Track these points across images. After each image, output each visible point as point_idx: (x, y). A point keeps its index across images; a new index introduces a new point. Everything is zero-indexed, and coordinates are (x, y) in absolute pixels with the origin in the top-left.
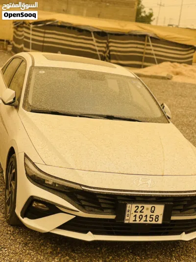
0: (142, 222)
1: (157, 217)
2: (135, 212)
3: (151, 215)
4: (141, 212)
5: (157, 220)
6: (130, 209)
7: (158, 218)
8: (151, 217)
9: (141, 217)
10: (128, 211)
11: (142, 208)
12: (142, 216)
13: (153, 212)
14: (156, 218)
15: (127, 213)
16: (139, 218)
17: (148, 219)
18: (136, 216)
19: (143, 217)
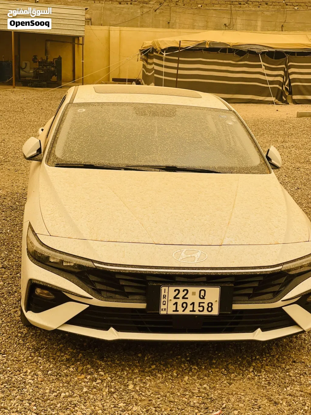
0: (187, 312)
1: (210, 305)
2: (175, 298)
3: (200, 303)
4: (183, 298)
5: (210, 309)
6: (166, 294)
7: (211, 307)
8: (201, 305)
9: (185, 306)
10: (164, 297)
11: (186, 292)
12: (186, 303)
13: (203, 298)
14: (209, 307)
15: (162, 300)
16: (183, 307)
17: (197, 308)
18: (176, 304)
19: (189, 305)
